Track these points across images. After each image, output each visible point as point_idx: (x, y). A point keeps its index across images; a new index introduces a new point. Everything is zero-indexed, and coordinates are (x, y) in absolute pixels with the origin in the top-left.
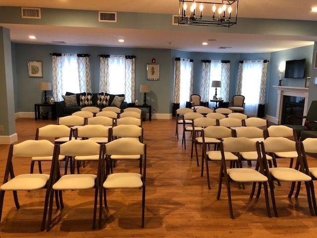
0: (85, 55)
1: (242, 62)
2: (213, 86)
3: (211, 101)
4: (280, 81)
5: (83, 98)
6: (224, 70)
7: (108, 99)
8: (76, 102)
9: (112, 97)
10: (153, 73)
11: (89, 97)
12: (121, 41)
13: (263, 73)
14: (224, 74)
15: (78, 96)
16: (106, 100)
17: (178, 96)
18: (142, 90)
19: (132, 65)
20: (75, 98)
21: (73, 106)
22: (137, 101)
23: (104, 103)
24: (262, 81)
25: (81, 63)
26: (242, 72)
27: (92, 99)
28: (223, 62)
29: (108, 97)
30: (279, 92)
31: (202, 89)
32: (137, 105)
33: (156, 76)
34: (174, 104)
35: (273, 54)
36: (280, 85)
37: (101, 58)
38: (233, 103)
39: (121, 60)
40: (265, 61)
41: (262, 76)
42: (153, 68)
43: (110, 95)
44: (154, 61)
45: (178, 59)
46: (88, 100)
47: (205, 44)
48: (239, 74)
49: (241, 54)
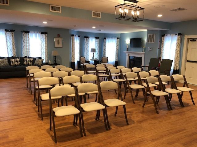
0: (11, 31)
1: (105, 38)
2: (91, 52)
3: (91, 60)
4: (127, 49)
5: (13, 60)
6: (96, 43)
7: (32, 60)
8: (8, 63)
9: (34, 59)
10: (58, 43)
11: (18, 60)
12: (45, 23)
13: (117, 44)
14: (97, 45)
15: (9, 59)
16: (31, 61)
17: (74, 58)
18: (53, 54)
19: (46, 38)
20: (7, 60)
21: (6, 66)
22: (50, 61)
23: (30, 63)
24: (117, 49)
25: (8, 36)
26: (105, 44)
27: (20, 61)
28: (96, 38)
29: (32, 59)
30: (127, 54)
31: (85, 53)
32: (50, 64)
33: (60, 45)
34: (72, 62)
35: (121, 34)
36: (127, 51)
37: (24, 33)
38: (102, 61)
39: (38, 35)
40: (118, 38)
41: (117, 46)
42: (58, 40)
43: (33, 58)
44: (58, 36)
45: (73, 35)
46: (17, 61)
47: (94, 27)
48: (104, 45)
49: (105, 34)
